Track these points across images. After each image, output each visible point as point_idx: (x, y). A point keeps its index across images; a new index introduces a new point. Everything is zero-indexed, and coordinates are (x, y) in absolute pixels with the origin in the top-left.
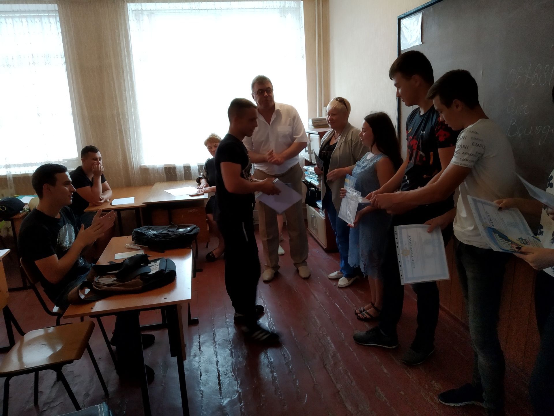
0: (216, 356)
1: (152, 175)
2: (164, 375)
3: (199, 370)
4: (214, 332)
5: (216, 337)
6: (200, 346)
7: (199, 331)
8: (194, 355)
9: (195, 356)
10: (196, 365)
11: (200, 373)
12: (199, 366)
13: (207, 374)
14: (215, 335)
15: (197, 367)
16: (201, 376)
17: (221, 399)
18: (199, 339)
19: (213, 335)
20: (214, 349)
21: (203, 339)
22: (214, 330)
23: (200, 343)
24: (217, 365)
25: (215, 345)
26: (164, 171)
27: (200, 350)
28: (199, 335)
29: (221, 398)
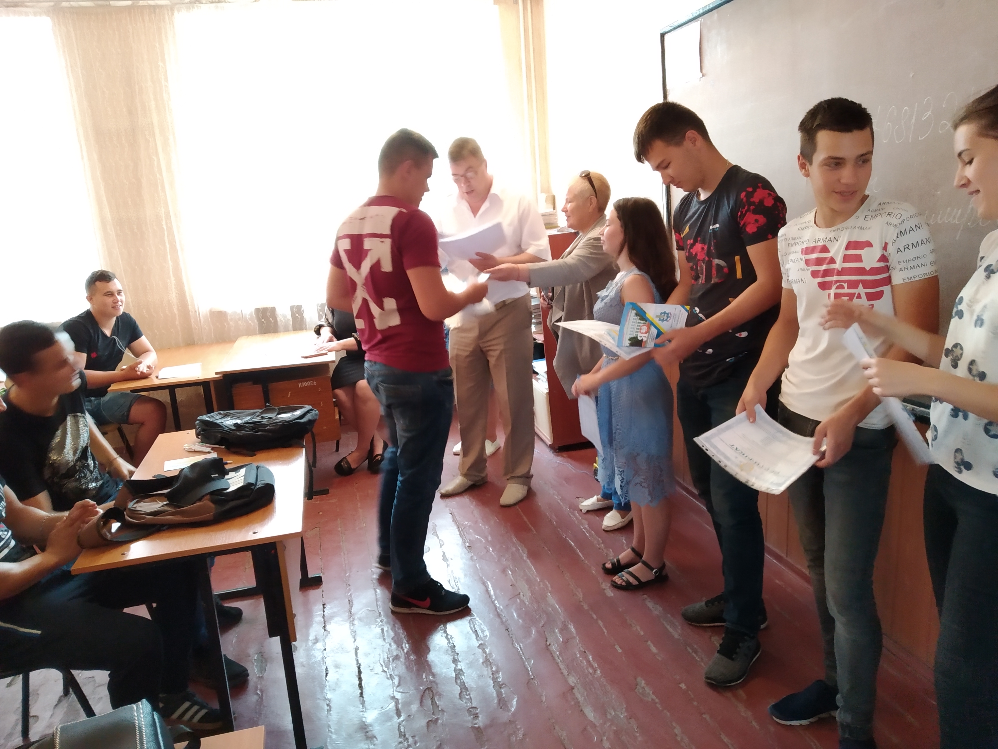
0: (353, 640)
1: (232, 323)
2: (261, 676)
3: (323, 664)
4: (349, 599)
5: (353, 606)
6: (324, 623)
7: (323, 597)
8: (314, 639)
9: (316, 641)
10: (318, 655)
11: (325, 669)
12: (324, 658)
13: (338, 670)
14: (352, 602)
15: (319, 659)
16: (327, 674)
17: (363, 711)
18: (324, 611)
19: (348, 602)
20: (350, 628)
21: (331, 611)
22: (351, 595)
23: (325, 618)
24: (356, 654)
25: (351, 619)
26: (254, 316)
27: (325, 630)
28: (324, 605)
29: (364, 709)
